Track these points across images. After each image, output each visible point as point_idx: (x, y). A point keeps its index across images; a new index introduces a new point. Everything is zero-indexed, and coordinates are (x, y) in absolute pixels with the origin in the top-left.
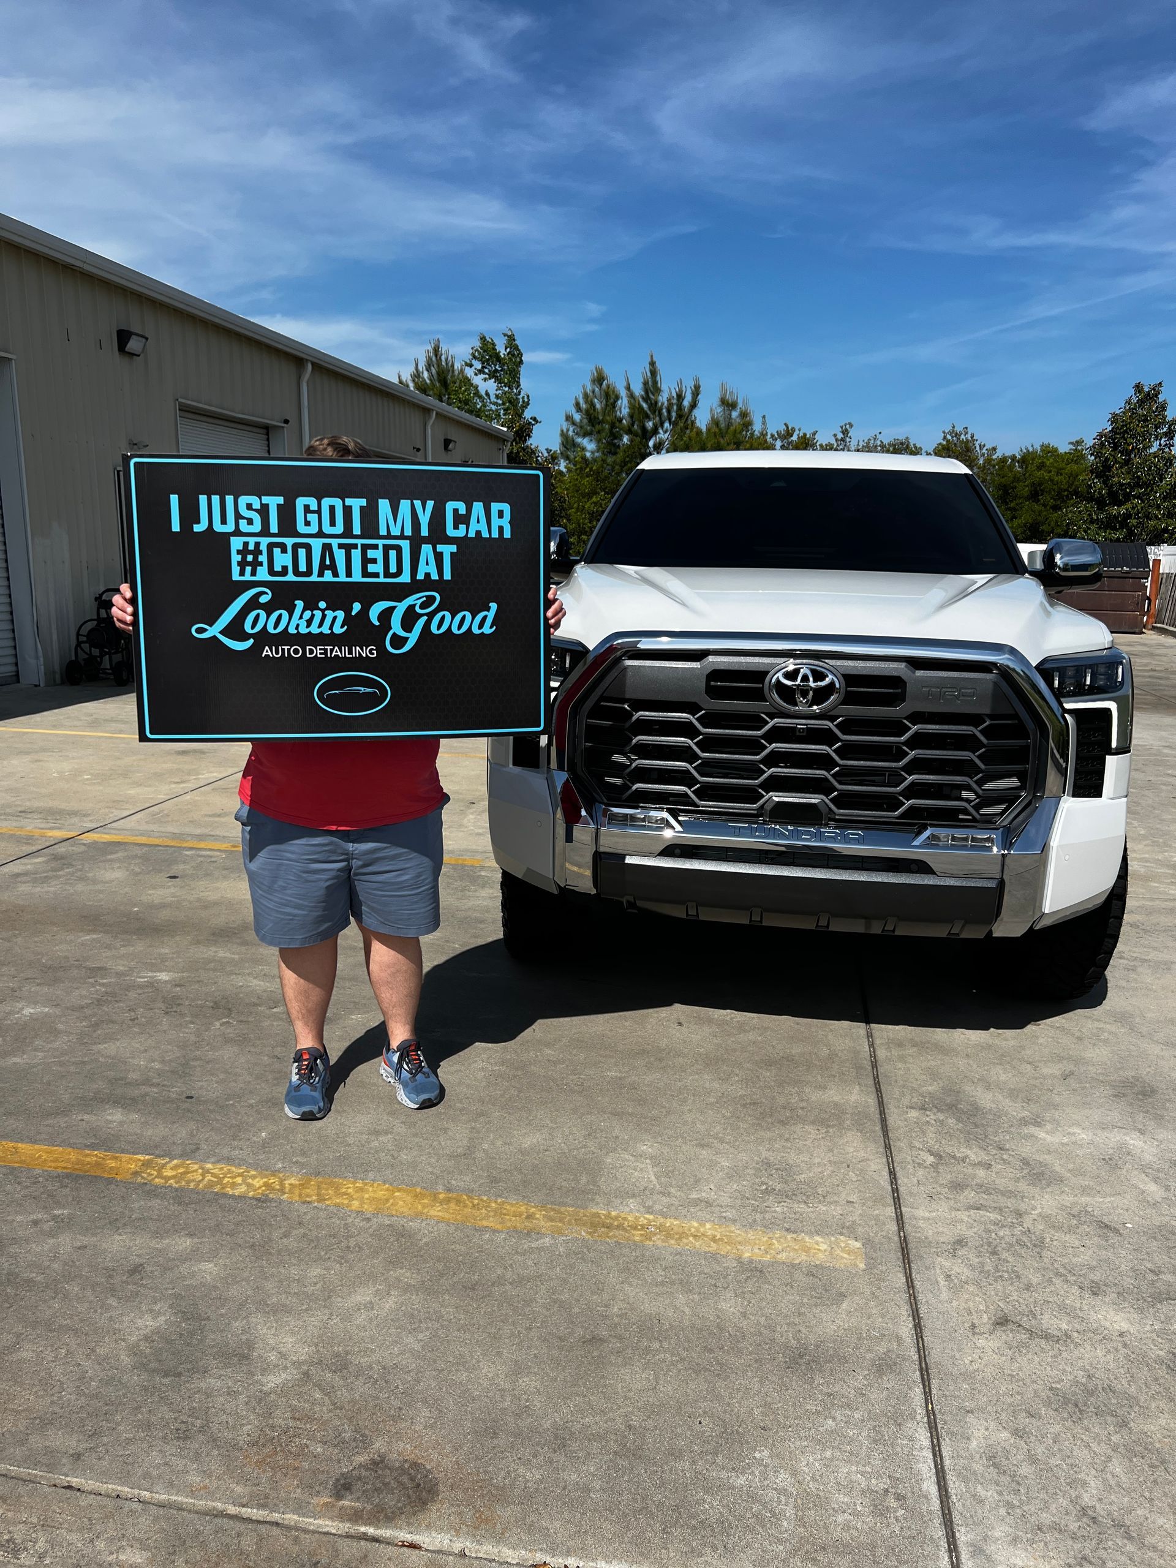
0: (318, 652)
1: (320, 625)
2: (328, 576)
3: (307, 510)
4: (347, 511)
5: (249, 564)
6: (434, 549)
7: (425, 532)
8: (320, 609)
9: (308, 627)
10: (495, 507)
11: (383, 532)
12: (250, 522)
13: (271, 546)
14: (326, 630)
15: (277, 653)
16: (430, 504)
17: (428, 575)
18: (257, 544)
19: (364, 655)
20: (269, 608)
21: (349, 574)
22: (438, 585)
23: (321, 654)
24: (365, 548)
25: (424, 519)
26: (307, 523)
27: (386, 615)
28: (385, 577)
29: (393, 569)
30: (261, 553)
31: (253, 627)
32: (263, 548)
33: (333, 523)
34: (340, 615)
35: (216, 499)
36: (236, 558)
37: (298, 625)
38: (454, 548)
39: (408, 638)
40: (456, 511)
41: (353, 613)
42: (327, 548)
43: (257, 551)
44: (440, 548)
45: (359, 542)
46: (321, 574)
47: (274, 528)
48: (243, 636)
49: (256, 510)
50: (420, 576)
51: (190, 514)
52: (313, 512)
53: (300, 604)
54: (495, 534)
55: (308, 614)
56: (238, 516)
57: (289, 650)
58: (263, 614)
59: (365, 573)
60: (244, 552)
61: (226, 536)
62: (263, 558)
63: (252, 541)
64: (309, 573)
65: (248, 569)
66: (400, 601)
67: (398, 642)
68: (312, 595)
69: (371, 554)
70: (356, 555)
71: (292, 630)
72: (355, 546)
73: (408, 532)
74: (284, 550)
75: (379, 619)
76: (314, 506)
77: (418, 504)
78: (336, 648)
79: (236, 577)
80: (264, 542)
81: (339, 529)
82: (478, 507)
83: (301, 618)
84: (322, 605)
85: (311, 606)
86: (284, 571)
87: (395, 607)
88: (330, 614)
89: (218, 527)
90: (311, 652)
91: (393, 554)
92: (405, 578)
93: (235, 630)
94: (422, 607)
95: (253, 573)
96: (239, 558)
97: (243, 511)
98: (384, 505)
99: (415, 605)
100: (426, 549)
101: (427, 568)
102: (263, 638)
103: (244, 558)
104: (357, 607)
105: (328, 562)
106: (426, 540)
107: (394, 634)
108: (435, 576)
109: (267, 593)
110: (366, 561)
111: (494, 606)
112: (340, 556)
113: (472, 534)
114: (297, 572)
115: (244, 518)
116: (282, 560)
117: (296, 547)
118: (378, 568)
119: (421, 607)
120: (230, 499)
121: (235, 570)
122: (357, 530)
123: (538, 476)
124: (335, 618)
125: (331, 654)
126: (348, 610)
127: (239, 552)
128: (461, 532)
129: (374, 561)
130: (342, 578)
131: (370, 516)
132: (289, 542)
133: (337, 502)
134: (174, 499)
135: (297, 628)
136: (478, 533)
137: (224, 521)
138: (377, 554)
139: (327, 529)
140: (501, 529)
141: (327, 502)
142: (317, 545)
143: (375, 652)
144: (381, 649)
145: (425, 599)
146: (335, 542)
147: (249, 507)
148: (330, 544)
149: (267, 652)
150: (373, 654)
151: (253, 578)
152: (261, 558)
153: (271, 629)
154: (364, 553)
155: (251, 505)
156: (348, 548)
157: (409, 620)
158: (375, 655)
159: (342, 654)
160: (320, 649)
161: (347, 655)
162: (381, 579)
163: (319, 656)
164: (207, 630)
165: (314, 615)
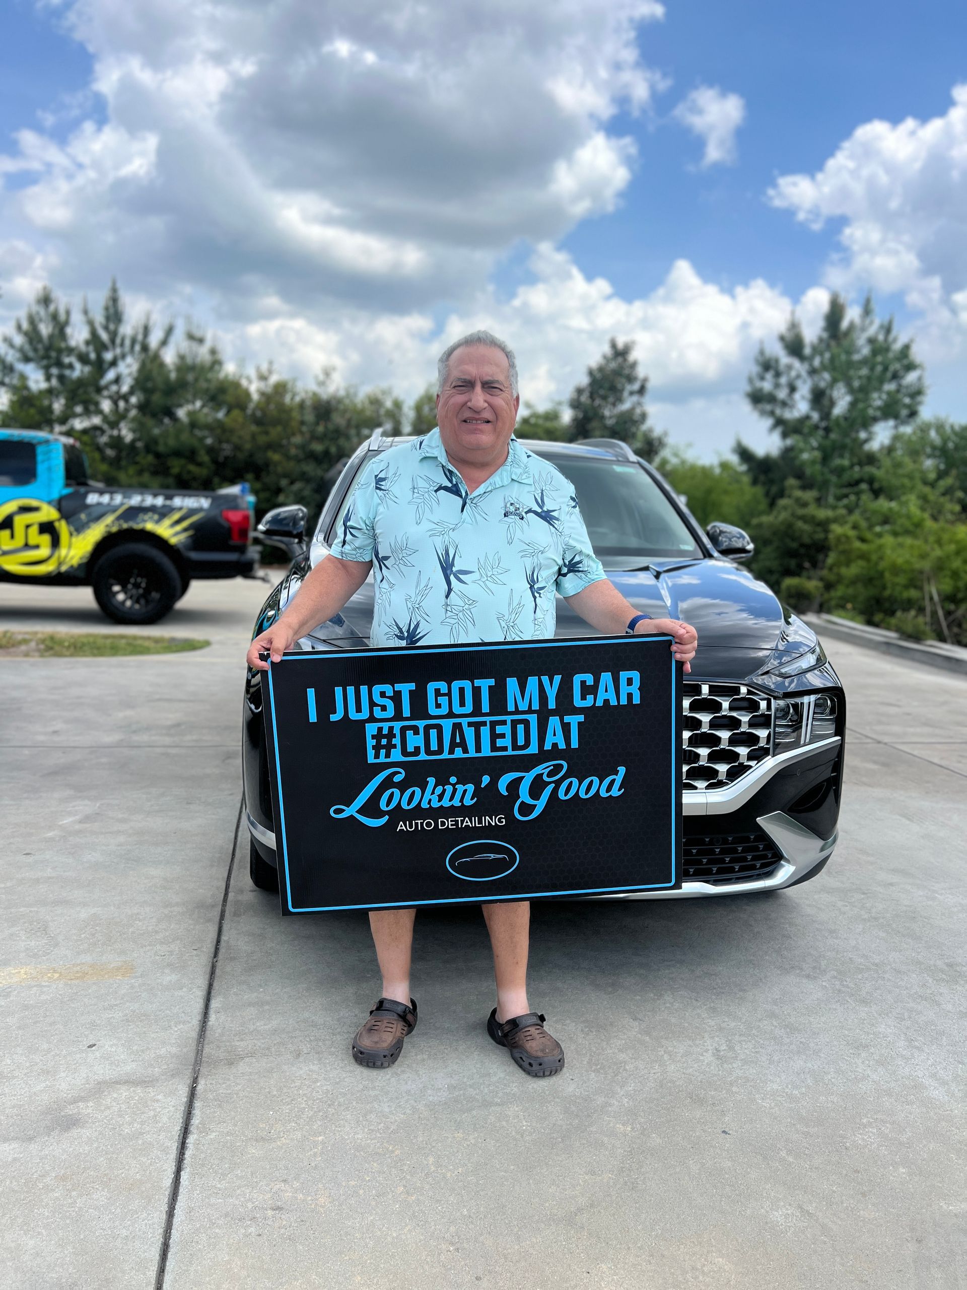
0: (449, 823)
1: (451, 799)
2: (459, 753)
3: (438, 693)
4: (477, 691)
5: (383, 747)
6: (562, 720)
7: (552, 705)
8: (451, 784)
9: (439, 801)
10: (624, 675)
11: (511, 707)
12: (384, 708)
13: (403, 730)
14: (456, 803)
15: (411, 827)
16: (557, 679)
17: (555, 745)
18: (391, 729)
19: (493, 824)
20: (403, 786)
21: (478, 749)
22: (567, 754)
23: (452, 825)
24: (493, 724)
25: (552, 693)
26: (438, 706)
27: (514, 786)
28: (513, 750)
29: (521, 741)
30: (394, 736)
31: (388, 804)
32: (397, 731)
33: (462, 704)
34: (470, 788)
35: (351, 690)
36: (370, 743)
37: (430, 800)
38: (581, 718)
39: (536, 806)
40: (583, 683)
41: (483, 786)
42: (457, 727)
43: (391, 735)
44: (567, 719)
45: (488, 719)
46: (451, 752)
47: (406, 712)
48: (379, 814)
49: (389, 697)
50: (548, 746)
51: (326, 704)
52: (444, 695)
53: (432, 781)
54: (624, 701)
55: (439, 789)
56: (372, 704)
57: (422, 824)
58: (397, 792)
59: (494, 748)
60: (378, 736)
61: (362, 723)
62: (397, 741)
63: (385, 726)
64: (440, 751)
65: (383, 752)
66: (527, 770)
67: (526, 809)
68: (443, 771)
69: (499, 729)
70: (485, 732)
71: (425, 805)
72: (484, 724)
73: (536, 706)
74: (416, 732)
75: (508, 789)
76: (444, 690)
77: (545, 679)
78: (467, 818)
79: (371, 759)
80: (397, 726)
81: (469, 708)
82: (606, 678)
83: (433, 793)
85: (442, 781)
86: (417, 751)
87: (524, 777)
88: (460, 788)
89: (353, 715)
90: (443, 824)
91: (521, 728)
92: (533, 749)
93: (371, 808)
95: (388, 755)
96: (374, 742)
97: (377, 699)
99: (543, 773)
100: (554, 722)
101: (555, 737)
102: (398, 814)
103: (379, 742)
104: (486, 780)
105: (458, 740)
106: (553, 713)
107: (523, 802)
108: (562, 746)
109: (400, 773)
110: (494, 736)
111: (622, 770)
112: (469, 733)
113: (599, 703)
114: (428, 752)
115: (378, 705)
116: (414, 741)
117: (427, 728)
118: (507, 742)
119: (549, 775)
120: (364, 689)
121: (371, 753)
122: (486, 708)
124: (465, 791)
125: (462, 825)
126: (477, 783)
127: (373, 737)
128: (589, 702)
129: (503, 736)
130: (472, 753)
131: (498, 696)
132: (421, 724)
133: (467, 684)
134: (311, 693)
135: (429, 803)
136: (606, 701)
137: (359, 709)
138: (506, 729)
139: (457, 709)
140: (630, 696)
141: (456, 685)
142: (447, 725)
143: (504, 820)
144: (510, 817)
145: (552, 767)
146: (464, 722)
147: (383, 694)
148: (460, 723)
149: (401, 826)
150: (502, 822)
151: (388, 760)
152: (394, 741)
153: (404, 806)
154: (493, 730)
155: (384, 692)
156: (477, 726)
157: (537, 788)
158: (504, 823)
159: (472, 824)
160: (451, 821)
161: (477, 825)
162: (510, 752)
163: (450, 827)
164: (344, 810)
165: (446, 790)
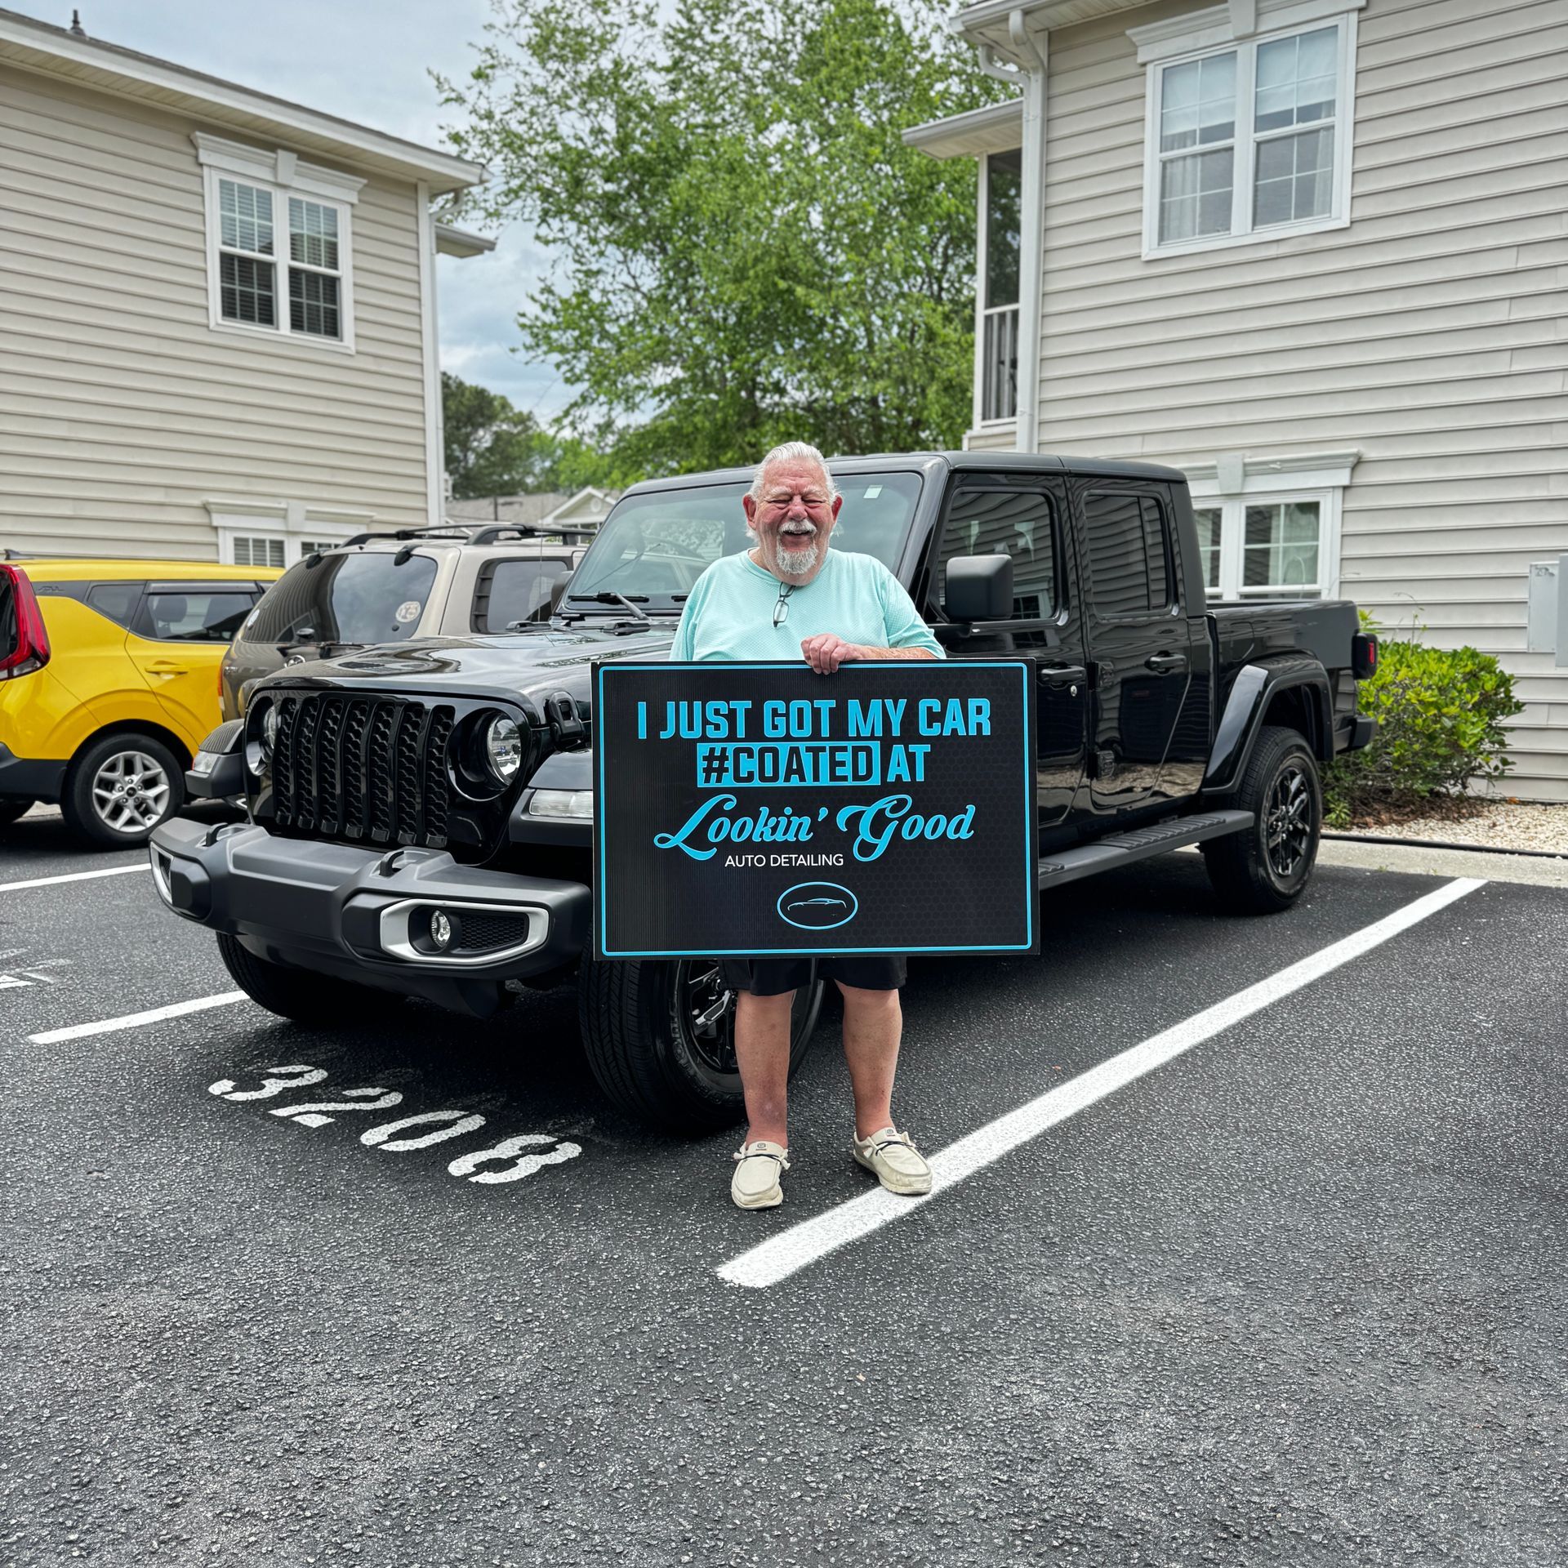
0: (782, 860)
1: (785, 833)
2: (795, 781)
3: (775, 713)
4: (816, 713)
5: (715, 770)
6: (906, 749)
7: (896, 732)
8: (785, 816)
9: (772, 834)
10: (973, 703)
11: (852, 733)
12: (717, 727)
13: (737, 752)
14: (791, 838)
15: (740, 863)
16: (902, 703)
17: (899, 777)
18: (724, 750)
19: (831, 864)
20: (733, 816)
21: (816, 778)
22: (911, 787)
23: (785, 863)
24: (833, 750)
25: (896, 719)
26: (775, 727)
27: (854, 820)
28: (853, 780)
29: (862, 771)
30: (727, 758)
31: (716, 836)
32: (730, 753)
33: (801, 726)
34: (807, 821)
35: (684, 705)
36: (701, 764)
37: (762, 833)
38: (927, 748)
39: (877, 845)
40: (930, 709)
41: (820, 820)
42: (794, 751)
43: (723, 758)
44: (912, 748)
45: (828, 744)
46: (787, 779)
47: (741, 732)
48: (707, 846)
49: (723, 715)
50: (891, 778)
51: (657, 721)
52: (781, 715)
53: (765, 811)
54: (973, 732)
55: (773, 821)
56: (705, 722)
57: (752, 859)
58: (727, 821)
59: (833, 777)
60: (710, 758)
61: (695, 741)
62: (729, 764)
63: (718, 746)
64: (775, 778)
65: (714, 775)
66: (869, 806)
67: (867, 849)
68: (778, 800)
69: (839, 756)
70: (824, 758)
71: (756, 839)
72: (823, 749)
73: (879, 733)
74: (751, 755)
75: (847, 825)
76: (782, 710)
77: (889, 703)
78: (802, 856)
79: (701, 784)
80: (731, 747)
81: (807, 731)
82: (954, 704)
83: (766, 825)
84: (788, 811)
85: (776, 812)
86: (750, 777)
87: (865, 811)
88: (795, 820)
89: (685, 734)
90: (775, 861)
91: (862, 756)
92: (875, 780)
93: (698, 839)
94: (894, 810)
95: (719, 780)
96: (705, 764)
97: (711, 716)
98: (854, 706)
99: (885, 809)
100: (898, 750)
101: (899, 768)
102: (727, 847)
103: (710, 764)
104: (823, 813)
105: (795, 767)
106: (897, 740)
107: (863, 841)
108: (907, 778)
109: (732, 800)
110: (834, 764)
111: (971, 809)
112: (807, 759)
113: (947, 733)
114: (763, 778)
115: (711, 724)
116: (748, 765)
117: (762, 751)
118: (847, 771)
119: (892, 811)
120: (697, 705)
121: (701, 776)
122: (825, 732)
123: (1021, 668)
124: (801, 824)
125: (796, 862)
127: (705, 758)
128: (936, 730)
129: (842, 764)
130: (810, 782)
131: (839, 719)
132: (756, 746)
133: (805, 704)
134: (642, 707)
135: (761, 836)
136: (954, 731)
137: (691, 727)
138: (846, 757)
139: (795, 732)
140: (979, 726)
141: (795, 705)
142: (784, 749)
143: (842, 860)
144: (848, 857)
145: (895, 802)
146: (802, 746)
147: (717, 712)
148: (798, 748)
150: (840, 862)
151: (719, 785)
152: (727, 764)
153: (734, 838)
154: (832, 756)
155: (719, 710)
156: (816, 751)
157: (878, 825)
158: (842, 864)
159: (807, 863)
160: (785, 858)
161: (813, 864)
162: (850, 783)
163: (783, 865)
164: (669, 840)
165: (780, 821)
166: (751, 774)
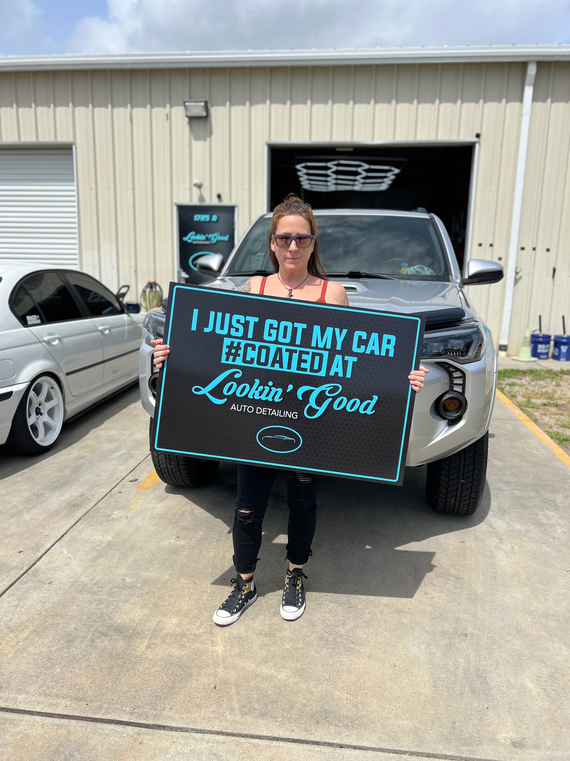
0: (263, 411)
1: (267, 396)
2: (277, 367)
3: (271, 326)
4: (295, 330)
5: (232, 354)
6: (343, 358)
7: (339, 347)
8: (269, 386)
9: (259, 396)
10: (386, 337)
11: (313, 344)
12: (237, 330)
13: (246, 346)
14: (270, 399)
15: (239, 409)
16: (345, 331)
17: (336, 373)
18: (239, 344)
19: (290, 417)
20: (239, 382)
21: (289, 367)
22: (343, 380)
23: (264, 412)
25: (340, 340)
26: (270, 335)
27: (307, 394)
28: (310, 372)
29: (316, 367)
30: (240, 349)
31: (228, 392)
32: (242, 346)
33: (285, 336)
34: (280, 391)
35: (220, 315)
36: (225, 350)
37: (254, 394)
38: (355, 359)
39: (318, 410)
40: (360, 337)
41: (288, 391)
42: (279, 350)
43: (238, 348)
44: (346, 358)
45: (298, 349)
46: (273, 365)
47: (250, 335)
48: (221, 396)
49: (241, 324)
50: (332, 373)
51: (203, 321)
52: (275, 329)
53: (257, 381)
54: (383, 354)
55: (261, 388)
56: (231, 326)
57: (246, 408)
58: (235, 385)
59: (299, 368)
60: (230, 347)
61: (222, 337)
62: (241, 352)
63: (236, 341)
64: (266, 364)
65: (231, 357)
66: (317, 386)
67: (312, 411)
68: (265, 377)
69: (304, 357)
70: (295, 356)
71: (250, 396)
72: (295, 351)
73: (329, 346)
74: (254, 349)
75: (303, 396)
76: (275, 326)
77: (337, 330)
78: (274, 410)
79: (223, 361)
80: (243, 342)
81: (288, 340)
82: (375, 336)
83: (257, 389)
85: (263, 383)
86: (252, 361)
87: (314, 390)
88: (274, 390)
89: (218, 331)
90: (259, 410)
91: (317, 358)
92: (323, 373)
93: (217, 392)
95: (234, 360)
96: (227, 350)
97: (234, 323)
98: (317, 329)
99: (326, 390)
100: (338, 358)
101: (337, 369)
102: (233, 398)
103: (230, 351)
104: (290, 387)
105: (278, 359)
106: (339, 352)
107: (310, 407)
108: (341, 375)
109: (240, 373)
110: (300, 361)
112: (286, 356)
113: (368, 352)
114: (259, 363)
115: (234, 327)
116: (252, 354)
117: (261, 347)
118: (307, 366)
119: (329, 393)
120: (228, 316)
121: (224, 357)
122: (298, 342)
123: (417, 321)
124: (276, 392)
125: (271, 413)
126: (285, 389)
127: (227, 347)
128: (362, 350)
129: (305, 361)
130: (285, 369)
131: (307, 335)
132: (258, 344)
133: (289, 324)
134: (196, 312)
136: (373, 352)
137: (222, 328)
138: (308, 358)
139: (281, 339)
140: (388, 351)
141: (283, 324)
142: (273, 348)
143: (297, 416)
144: (301, 415)
145: (332, 387)
146: (284, 348)
147: (238, 321)
148: (281, 349)
149: (233, 407)
150: (296, 417)
151: (233, 363)
152: (239, 352)
153: (238, 394)
154: (300, 356)
155: (239, 320)
156: (291, 352)
157: (320, 399)
158: (297, 418)
159: (277, 415)
160: (265, 410)
161: (280, 416)
162: (308, 373)
163: (263, 413)
164: (201, 390)
165: (265, 389)
166: (252, 359)
